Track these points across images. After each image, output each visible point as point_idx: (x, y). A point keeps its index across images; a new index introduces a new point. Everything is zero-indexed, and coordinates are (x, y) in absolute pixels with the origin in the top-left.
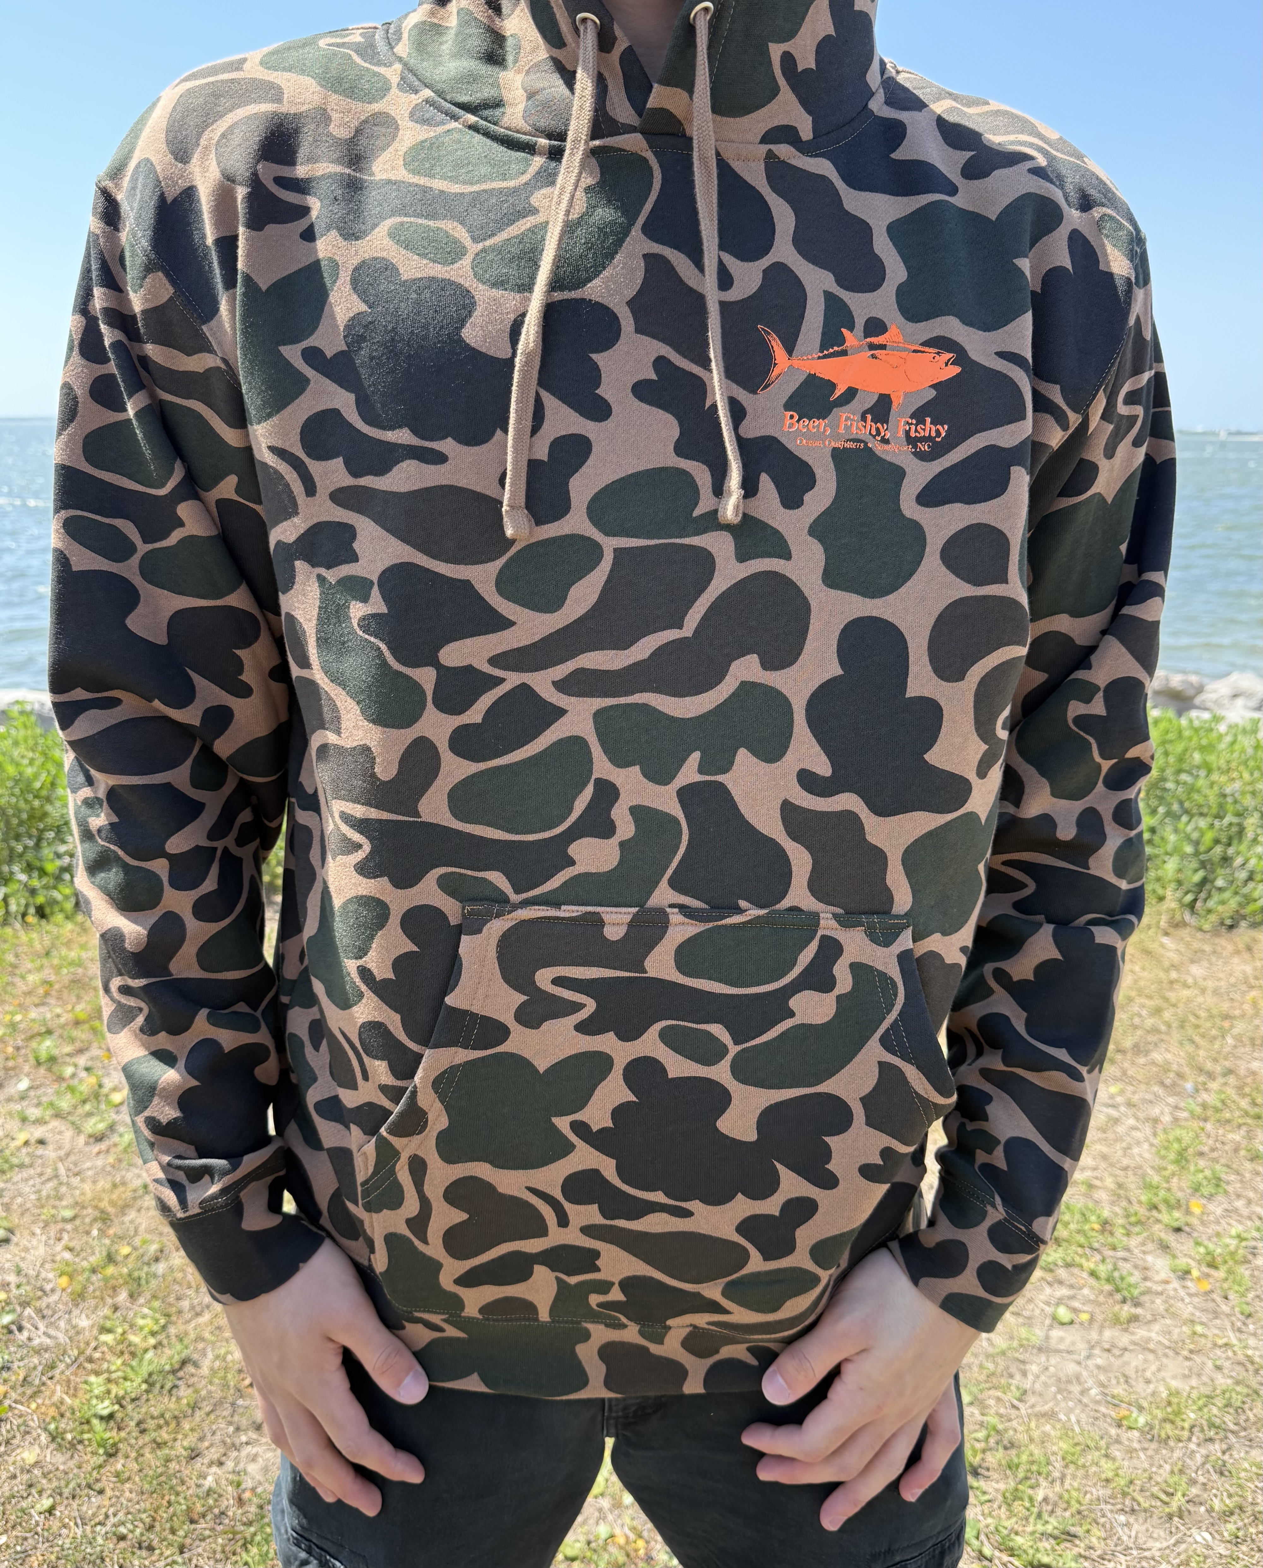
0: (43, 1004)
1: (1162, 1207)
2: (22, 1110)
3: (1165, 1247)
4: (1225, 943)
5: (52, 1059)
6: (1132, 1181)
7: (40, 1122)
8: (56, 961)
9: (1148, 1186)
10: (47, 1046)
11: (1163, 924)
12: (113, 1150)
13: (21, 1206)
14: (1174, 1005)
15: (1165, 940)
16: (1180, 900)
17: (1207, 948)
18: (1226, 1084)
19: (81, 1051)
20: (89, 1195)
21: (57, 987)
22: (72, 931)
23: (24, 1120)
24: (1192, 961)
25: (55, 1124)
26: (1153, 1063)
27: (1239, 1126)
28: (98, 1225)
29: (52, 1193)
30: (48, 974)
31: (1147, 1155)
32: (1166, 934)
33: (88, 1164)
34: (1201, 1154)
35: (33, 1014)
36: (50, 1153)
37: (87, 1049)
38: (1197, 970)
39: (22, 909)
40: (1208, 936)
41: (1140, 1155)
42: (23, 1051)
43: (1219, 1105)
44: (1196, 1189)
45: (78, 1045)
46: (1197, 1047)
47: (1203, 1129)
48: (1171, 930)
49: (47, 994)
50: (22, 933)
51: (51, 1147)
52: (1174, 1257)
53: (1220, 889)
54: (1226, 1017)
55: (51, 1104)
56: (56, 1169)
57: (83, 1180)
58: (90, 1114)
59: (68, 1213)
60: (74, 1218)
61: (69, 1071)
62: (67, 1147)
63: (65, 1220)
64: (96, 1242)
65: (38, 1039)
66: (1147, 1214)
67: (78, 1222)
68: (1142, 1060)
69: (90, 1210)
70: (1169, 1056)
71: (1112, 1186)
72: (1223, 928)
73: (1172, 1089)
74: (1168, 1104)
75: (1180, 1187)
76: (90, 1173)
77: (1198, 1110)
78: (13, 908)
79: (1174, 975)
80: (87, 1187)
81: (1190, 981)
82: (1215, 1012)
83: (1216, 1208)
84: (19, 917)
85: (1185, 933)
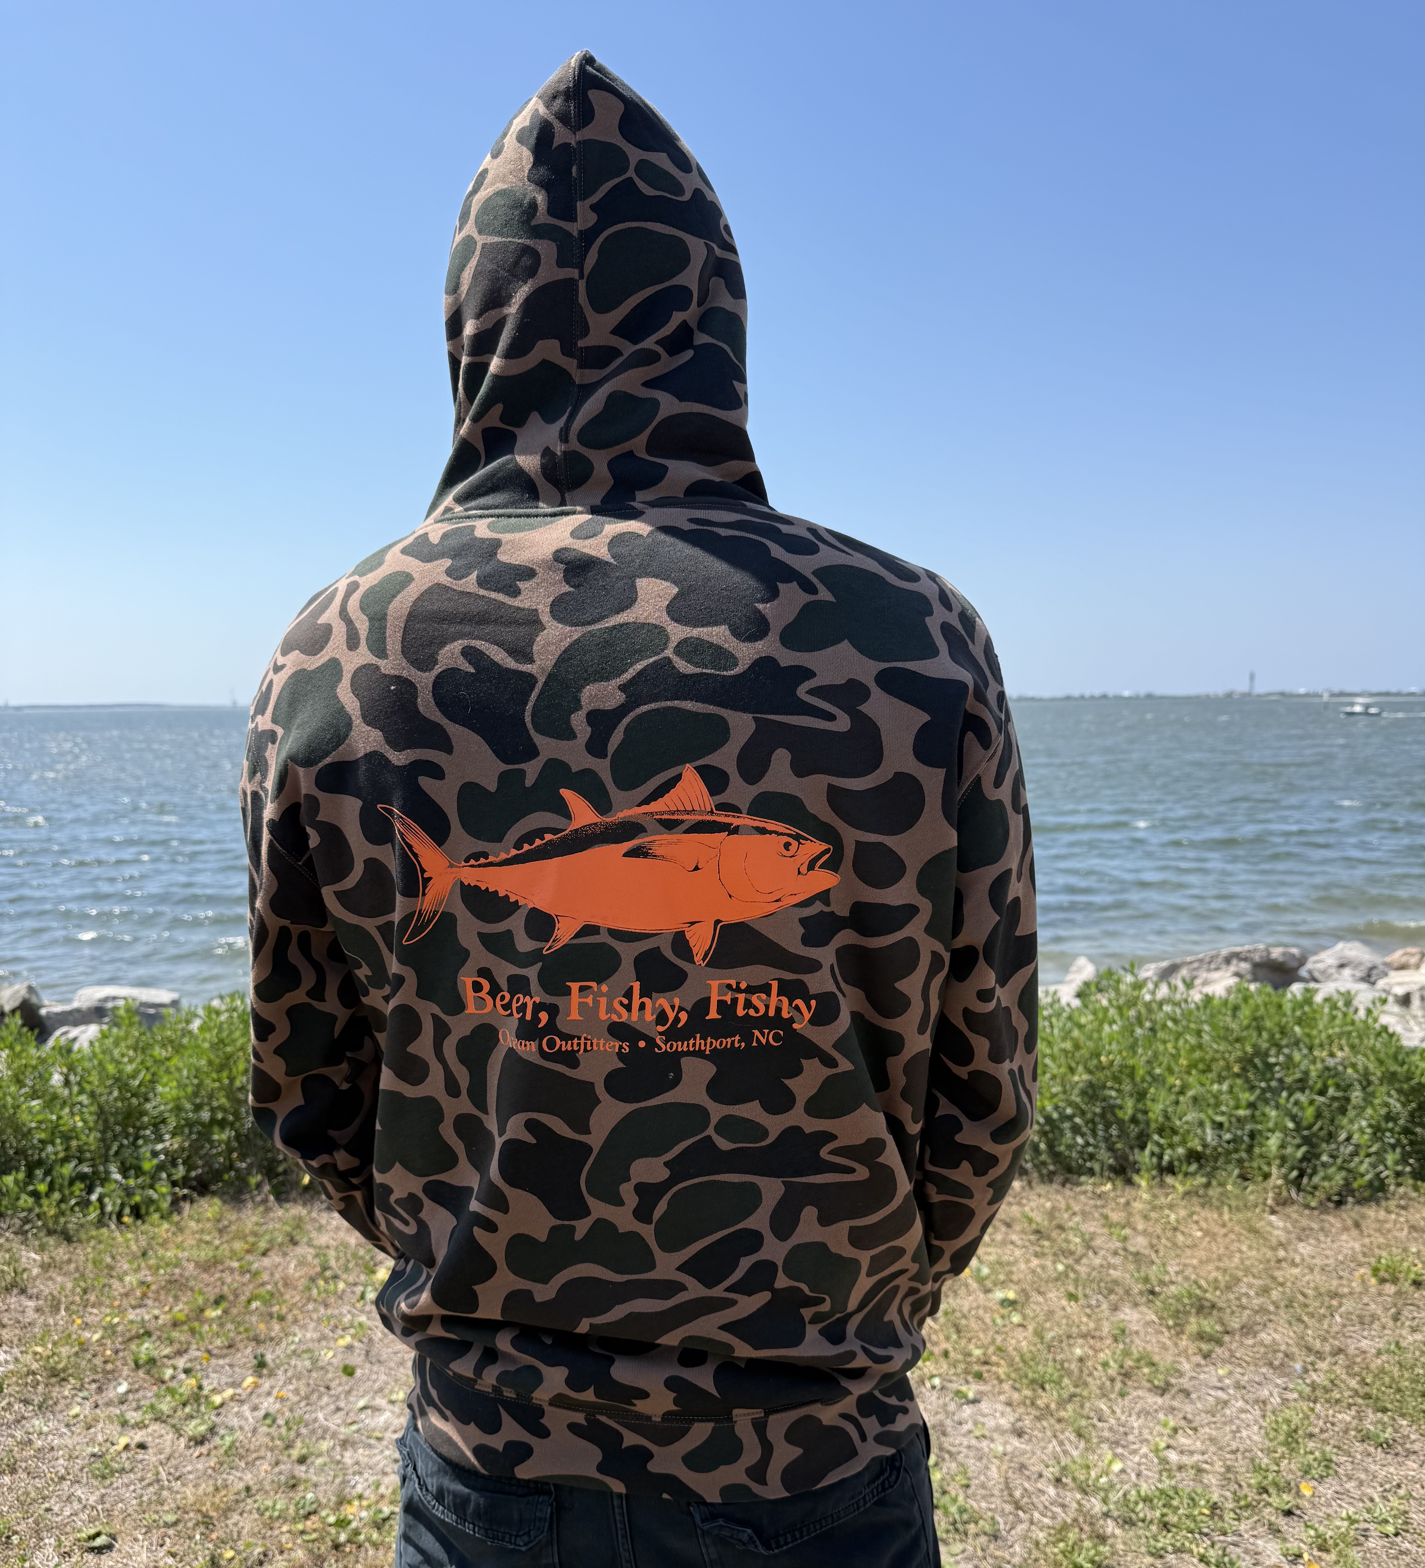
0: (140, 1306)
1: (1271, 1490)
2: (122, 1415)
3: (1275, 1531)
4: (1333, 1221)
5: (152, 1361)
6: (1241, 1465)
7: (140, 1425)
8: (152, 1262)
9: (1258, 1469)
10: (146, 1348)
11: (1270, 1202)
12: (214, 1452)
13: (122, 1511)
14: (1282, 1285)
15: (1273, 1218)
16: (1285, 1177)
17: (1315, 1226)
18: (1336, 1363)
19: (179, 1353)
20: (191, 1499)
21: (153, 1287)
22: (167, 1231)
23: (124, 1424)
24: (1301, 1240)
25: (155, 1427)
26: (1262, 1343)
27: (1349, 1406)
28: (202, 1529)
29: (154, 1498)
30: (145, 1275)
31: (1256, 1438)
32: (1273, 1212)
33: (189, 1468)
34: (1311, 1436)
35: (132, 1315)
36: (150, 1457)
37: (186, 1351)
38: (1305, 1249)
39: (117, 1209)
40: (1316, 1213)
41: (1249, 1437)
42: (121, 1354)
43: (1329, 1385)
44: (1306, 1471)
45: (176, 1346)
46: (1307, 1327)
47: (1312, 1410)
48: (1277, 1208)
49: (144, 1295)
50: (117, 1234)
51: (150, 1451)
52: (1285, 1540)
53: (1324, 1165)
54: (1335, 1295)
55: (152, 1407)
56: (158, 1473)
57: (183, 1485)
58: (191, 1417)
59: (170, 1518)
60: (176, 1523)
61: (169, 1372)
62: (168, 1451)
63: (167, 1525)
64: (199, 1547)
65: (137, 1341)
66: (1257, 1497)
67: (180, 1527)
68: (1250, 1342)
69: (192, 1515)
70: (1277, 1337)
71: (1222, 1470)
72: (1331, 1205)
73: (1281, 1369)
74: (1277, 1386)
75: (1290, 1468)
76: (191, 1477)
77: (1308, 1390)
78: (109, 1208)
79: (1281, 1253)
80: (189, 1491)
81: (1298, 1260)
82: (1322, 1290)
83: (1327, 1490)
84: (114, 1217)
85: (1291, 1210)
